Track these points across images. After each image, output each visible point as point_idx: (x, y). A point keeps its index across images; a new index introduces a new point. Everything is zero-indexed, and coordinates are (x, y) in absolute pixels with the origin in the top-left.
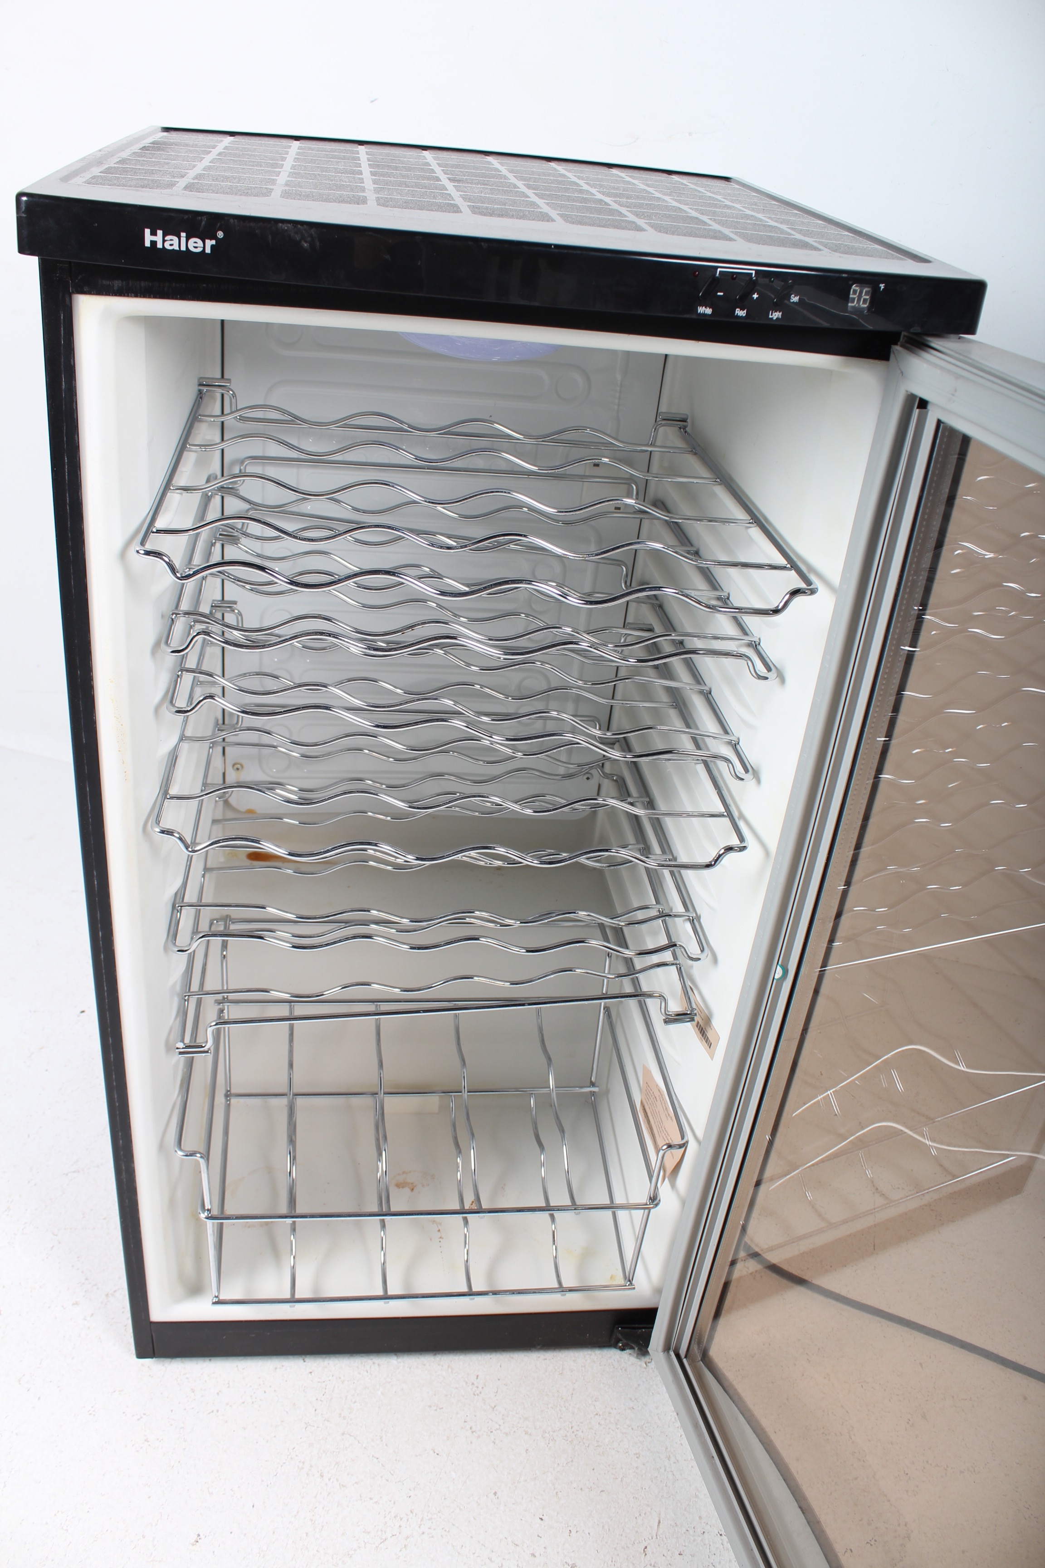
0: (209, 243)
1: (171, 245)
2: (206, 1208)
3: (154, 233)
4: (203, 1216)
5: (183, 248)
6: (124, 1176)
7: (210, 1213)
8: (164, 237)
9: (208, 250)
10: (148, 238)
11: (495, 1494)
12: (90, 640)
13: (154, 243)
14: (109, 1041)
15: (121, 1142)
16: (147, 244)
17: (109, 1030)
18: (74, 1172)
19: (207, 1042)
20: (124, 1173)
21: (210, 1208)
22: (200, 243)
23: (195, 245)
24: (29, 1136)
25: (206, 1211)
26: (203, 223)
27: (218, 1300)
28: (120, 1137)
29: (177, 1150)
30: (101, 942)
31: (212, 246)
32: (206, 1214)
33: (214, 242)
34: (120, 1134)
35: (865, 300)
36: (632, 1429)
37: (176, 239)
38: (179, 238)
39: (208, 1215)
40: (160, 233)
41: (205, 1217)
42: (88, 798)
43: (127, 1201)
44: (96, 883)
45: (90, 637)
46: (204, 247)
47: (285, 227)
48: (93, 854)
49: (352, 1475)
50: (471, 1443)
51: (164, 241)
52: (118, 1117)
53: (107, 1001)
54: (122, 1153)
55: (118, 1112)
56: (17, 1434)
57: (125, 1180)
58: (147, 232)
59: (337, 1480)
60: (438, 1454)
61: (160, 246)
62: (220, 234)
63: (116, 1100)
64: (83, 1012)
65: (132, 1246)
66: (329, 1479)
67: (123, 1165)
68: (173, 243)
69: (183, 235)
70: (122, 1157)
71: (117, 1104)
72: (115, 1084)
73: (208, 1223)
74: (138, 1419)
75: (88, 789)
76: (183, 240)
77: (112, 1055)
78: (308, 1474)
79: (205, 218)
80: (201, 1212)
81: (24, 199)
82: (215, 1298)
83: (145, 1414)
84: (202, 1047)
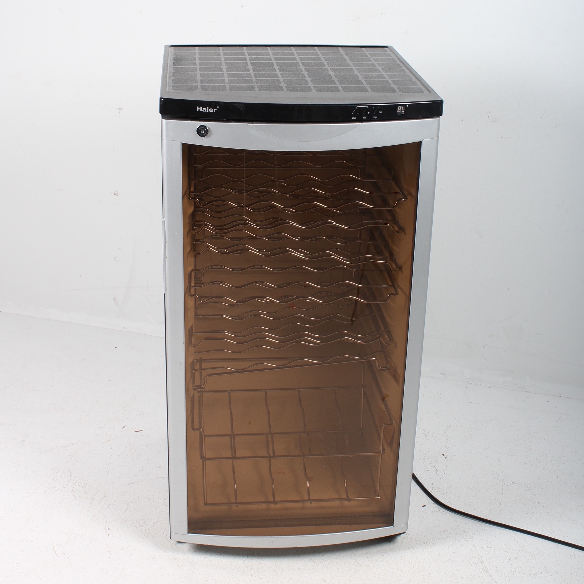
0: (215, 110)
1: (204, 110)
3: (199, 108)
5: (208, 111)
8: (202, 108)
9: (215, 111)
10: (198, 109)
11: (324, 581)
13: (199, 110)
16: (198, 110)
19: (204, 384)
22: (212, 110)
23: (211, 110)
26: (213, 104)
31: (216, 110)
33: (216, 109)
35: (403, 110)
36: (383, 562)
37: (206, 109)
38: (207, 109)
40: (201, 107)
46: (214, 111)
47: (236, 104)
49: (264, 575)
50: (314, 566)
51: (202, 109)
56: (125, 564)
58: (198, 107)
59: (258, 577)
60: (300, 569)
61: (201, 111)
62: (218, 107)
64: (124, 427)
66: (255, 577)
68: (205, 110)
69: (208, 108)
74: (174, 560)
76: (208, 109)
78: (246, 575)
79: (214, 103)
81: (162, 99)
83: (176, 558)
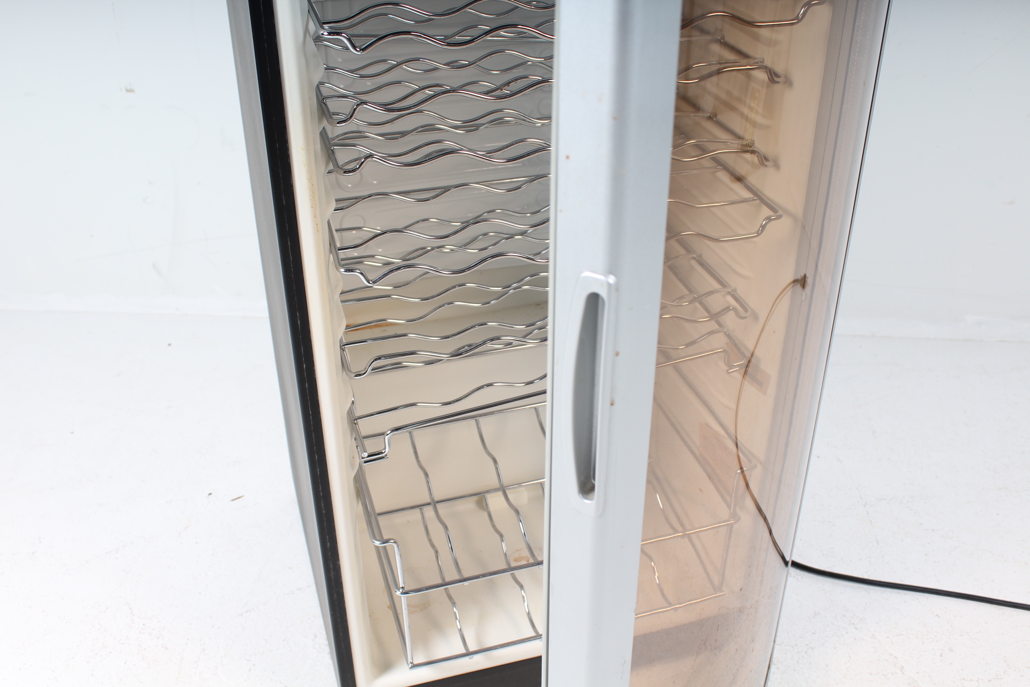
2: (401, 587)
4: (398, 593)
6: (332, 573)
7: (404, 590)
12: (285, 116)
14: (315, 457)
15: (328, 544)
17: (315, 448)
18: (247, 612)
19: (385, 448)
20: (332, 571)
21: (404, 586)
24: (200, 593)
25: (401, 589)
27: (413, 665)
28: (328, 540)
29: (375, 541)
30: (305, 373)
32: (401, 591)
34: (327, 537)
39: (403, 591)
41: (400, 593)
42: (290, 251)
43: (335, 595)
44: (299, 323)
45: (285, 114)
48: (296, 298)
52: (325, 523)
53: (312, 423)
54: (330, 553)
55: (325, 519)
57: (333, 577)
63: (323, 508)
64: (210, 494)
65: (341, 634)
67: (331, 564)
70: (330, 557)
71: (324, 512)
72: (321, 494)
73: (402, 598)
75: (289, 243)
77: (318, 470)
80: (397, 591)
82: (411, 664)
84: (382, 453)
